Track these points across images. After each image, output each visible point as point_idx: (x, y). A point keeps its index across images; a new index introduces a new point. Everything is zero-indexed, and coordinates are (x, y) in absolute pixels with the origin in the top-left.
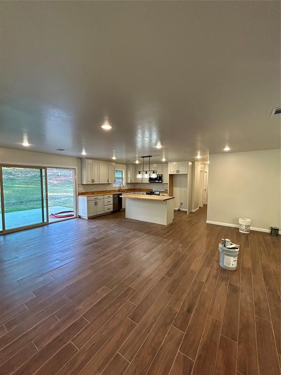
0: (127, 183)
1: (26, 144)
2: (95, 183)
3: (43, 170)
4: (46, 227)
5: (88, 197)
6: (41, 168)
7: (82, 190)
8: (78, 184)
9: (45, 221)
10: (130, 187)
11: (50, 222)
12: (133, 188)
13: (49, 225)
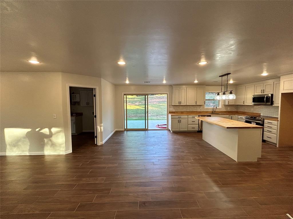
0: (225, 105)
1: (127, 82)
2: (182, 104)
3: (146, 96)
4: (147, 132)
5: (171, 115)
6: (145, 95)
7: (172, 109)
8: (169, 105)
9: (147, 128)
10: (229, 109)
11: (149, 129)
12: (235, 110)
13: (149, 131)
